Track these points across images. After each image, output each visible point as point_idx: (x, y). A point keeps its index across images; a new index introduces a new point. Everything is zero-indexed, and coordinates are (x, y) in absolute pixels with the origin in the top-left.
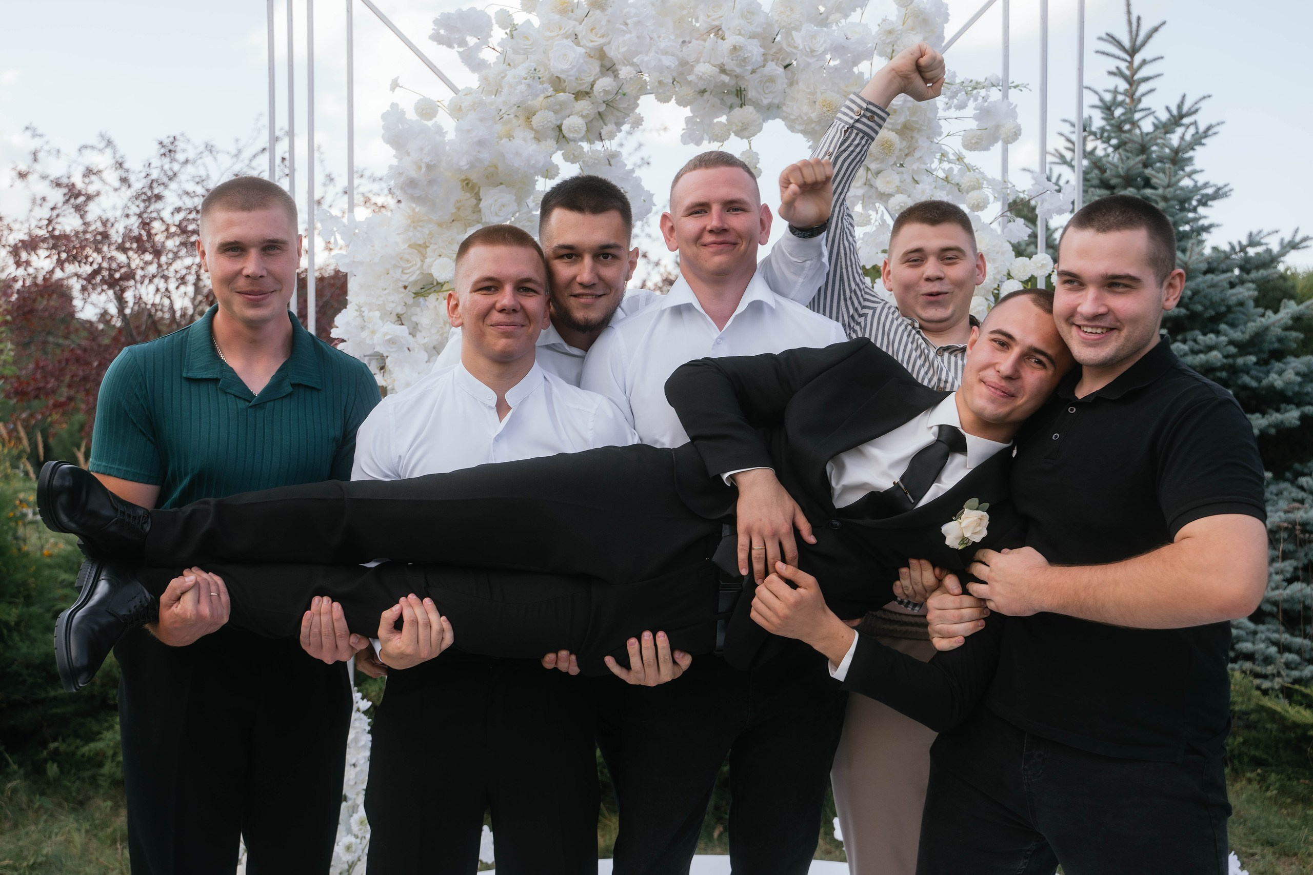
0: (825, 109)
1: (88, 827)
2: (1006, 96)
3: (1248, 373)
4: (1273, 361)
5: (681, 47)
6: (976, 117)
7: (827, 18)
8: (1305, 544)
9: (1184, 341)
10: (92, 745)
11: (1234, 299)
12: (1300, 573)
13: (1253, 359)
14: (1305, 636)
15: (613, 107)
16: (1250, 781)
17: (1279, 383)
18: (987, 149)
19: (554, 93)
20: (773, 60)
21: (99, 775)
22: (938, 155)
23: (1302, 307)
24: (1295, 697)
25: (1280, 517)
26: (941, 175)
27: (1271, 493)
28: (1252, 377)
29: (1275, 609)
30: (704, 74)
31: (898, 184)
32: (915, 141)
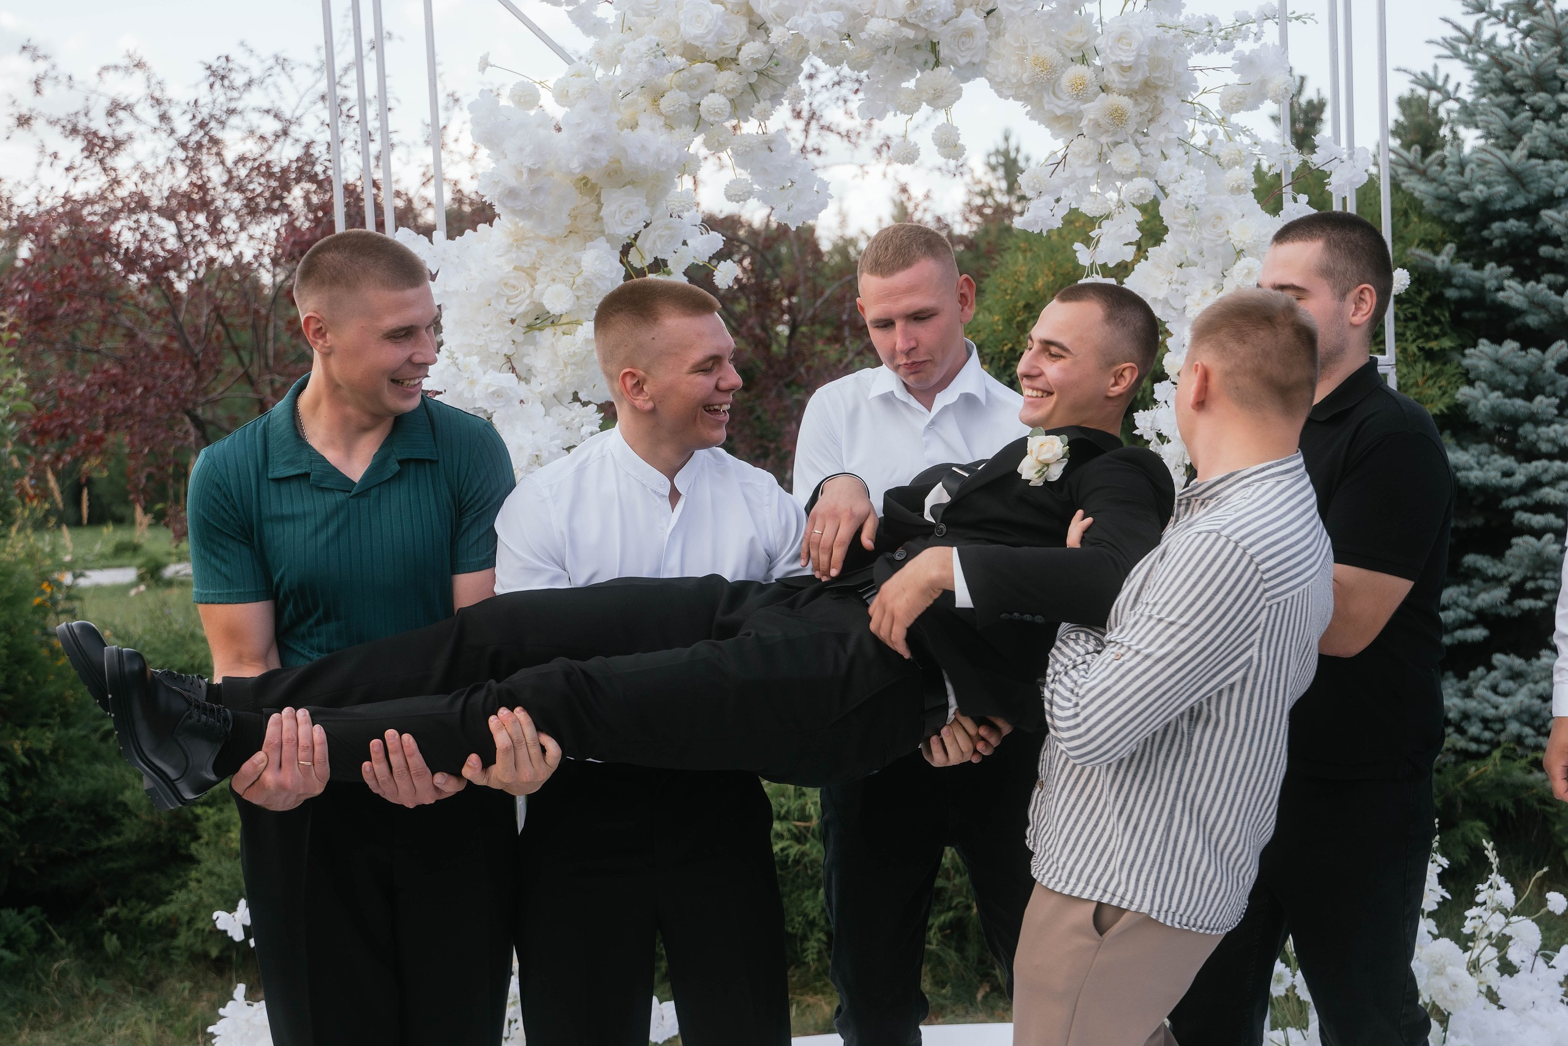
0: (1038, 69)
1: (160, 1016)
10: (161, 909)
15: (768, 76)
19: (688, 64)
20: (971, 6)
21: (173, 948)
22: (1196, 115)
26: (1198, 143)
30: (879, 31)
31: (1138, 161)
32: (1159, 101)
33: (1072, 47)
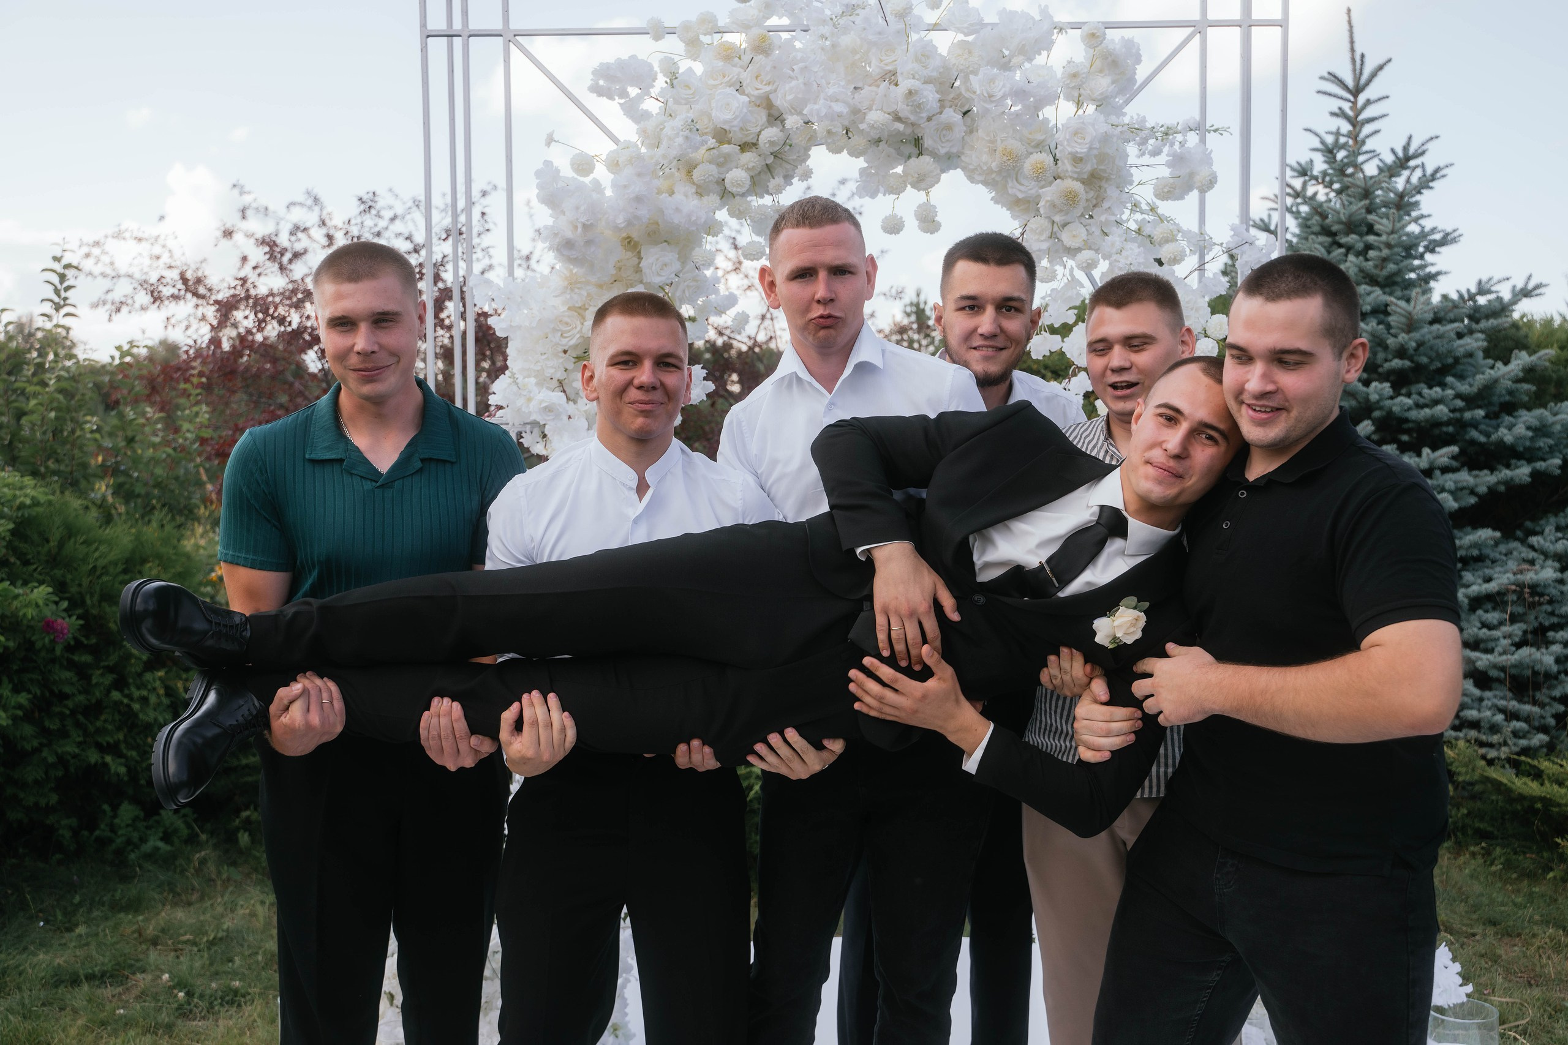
0: (1005, 158)
2: (1203, 141)
3: (1476, 427)
4: (1503, 415)
5: (853, 93)
6: (1169, 165)
7: (1010, 61)
8: (1534, 608)
9: (1409, 395)
11: (1462, 350)
12: (1530, 636)
13: (1481, 413)
14: (1535, 703)
15: (781, 159)
16: (1473, 855)
17: (1509, 438)
18: (1181, 197)
19: (717, 145)
20: (951, 107)
22: (1129, 205)
23: (1534, 358)
24: (1523, 767)
25: (1508, 578)
26: (1133, 226)
27: (1500, 553)
28: (1481, 432)
29: (1502, 675)
30: (875, 122)
31: (1085, 238)
32: (1102, 191)
33: (1033, 144)
